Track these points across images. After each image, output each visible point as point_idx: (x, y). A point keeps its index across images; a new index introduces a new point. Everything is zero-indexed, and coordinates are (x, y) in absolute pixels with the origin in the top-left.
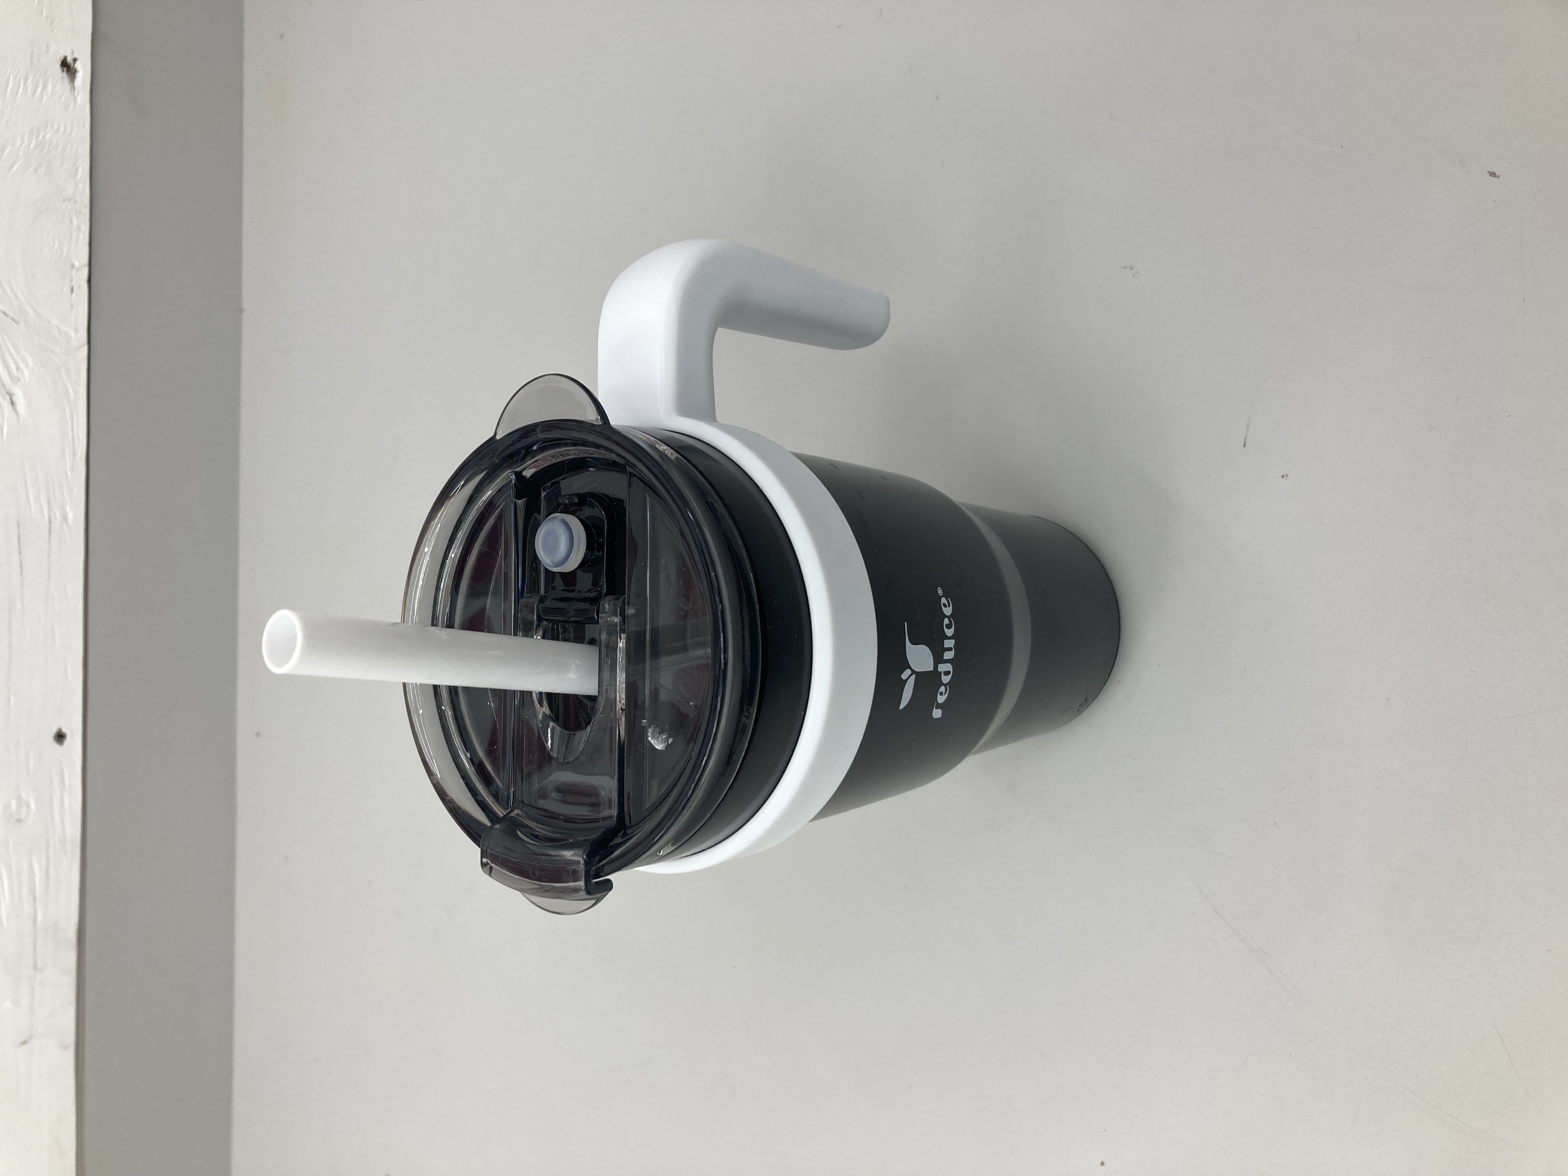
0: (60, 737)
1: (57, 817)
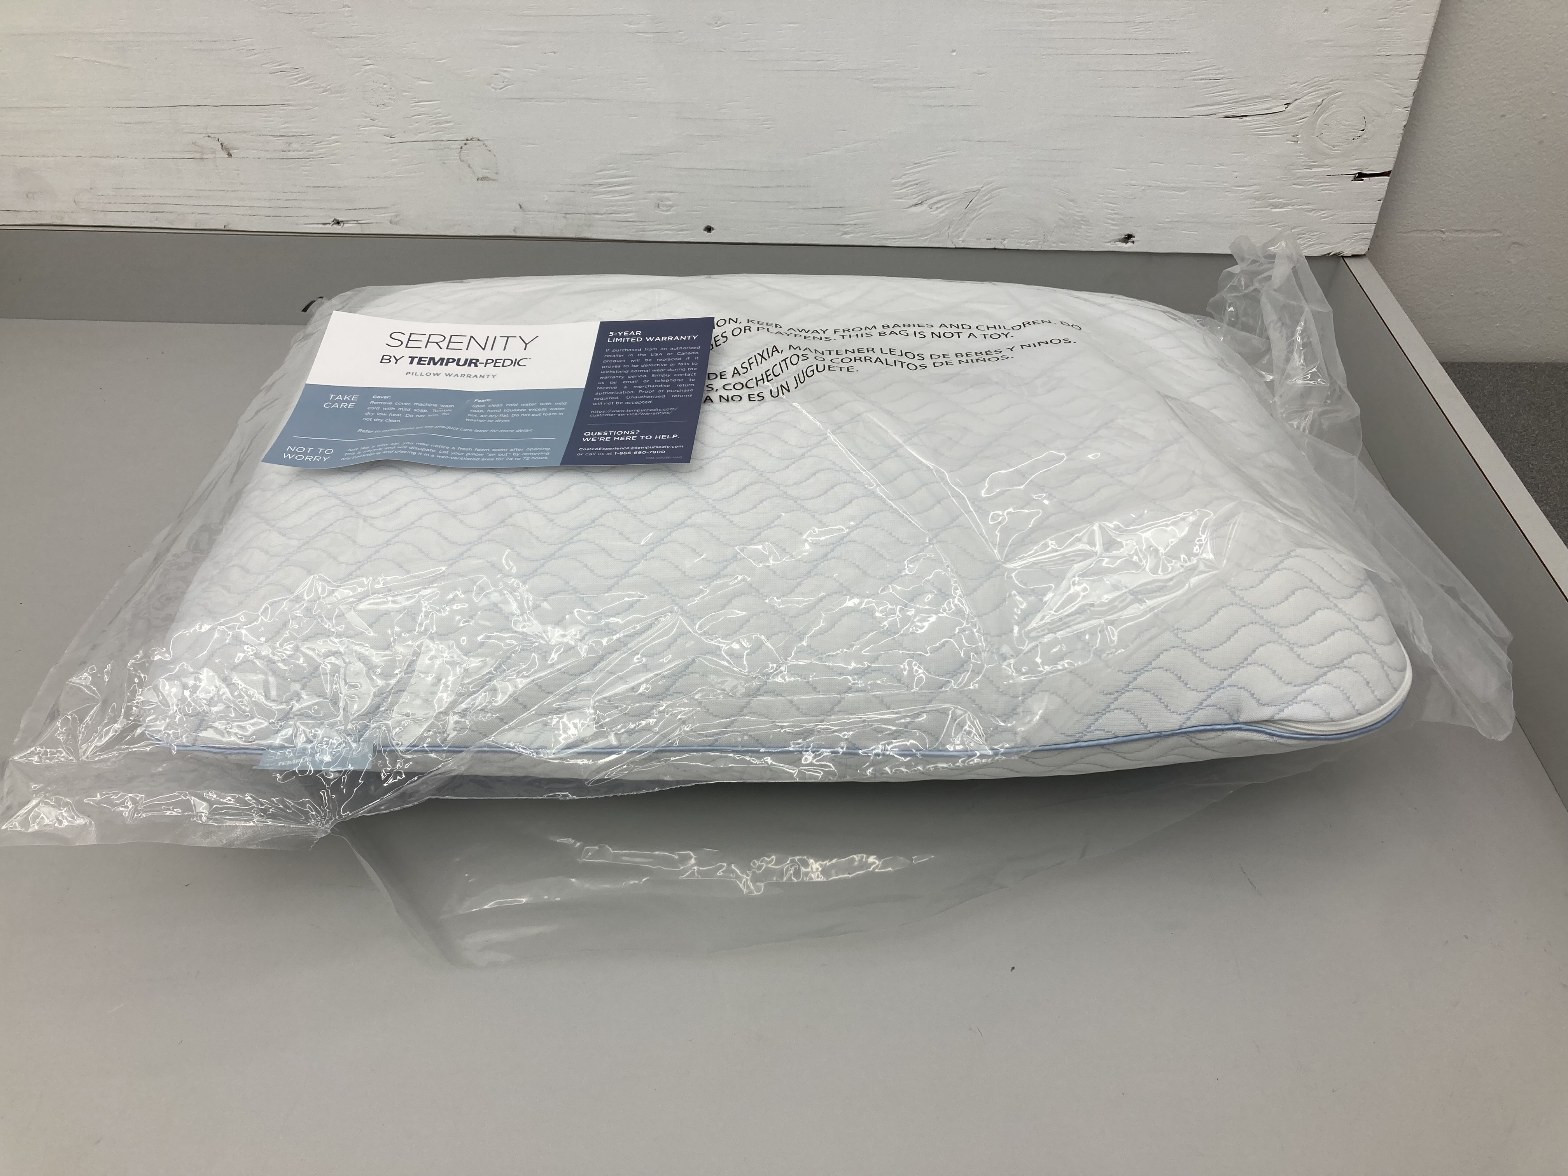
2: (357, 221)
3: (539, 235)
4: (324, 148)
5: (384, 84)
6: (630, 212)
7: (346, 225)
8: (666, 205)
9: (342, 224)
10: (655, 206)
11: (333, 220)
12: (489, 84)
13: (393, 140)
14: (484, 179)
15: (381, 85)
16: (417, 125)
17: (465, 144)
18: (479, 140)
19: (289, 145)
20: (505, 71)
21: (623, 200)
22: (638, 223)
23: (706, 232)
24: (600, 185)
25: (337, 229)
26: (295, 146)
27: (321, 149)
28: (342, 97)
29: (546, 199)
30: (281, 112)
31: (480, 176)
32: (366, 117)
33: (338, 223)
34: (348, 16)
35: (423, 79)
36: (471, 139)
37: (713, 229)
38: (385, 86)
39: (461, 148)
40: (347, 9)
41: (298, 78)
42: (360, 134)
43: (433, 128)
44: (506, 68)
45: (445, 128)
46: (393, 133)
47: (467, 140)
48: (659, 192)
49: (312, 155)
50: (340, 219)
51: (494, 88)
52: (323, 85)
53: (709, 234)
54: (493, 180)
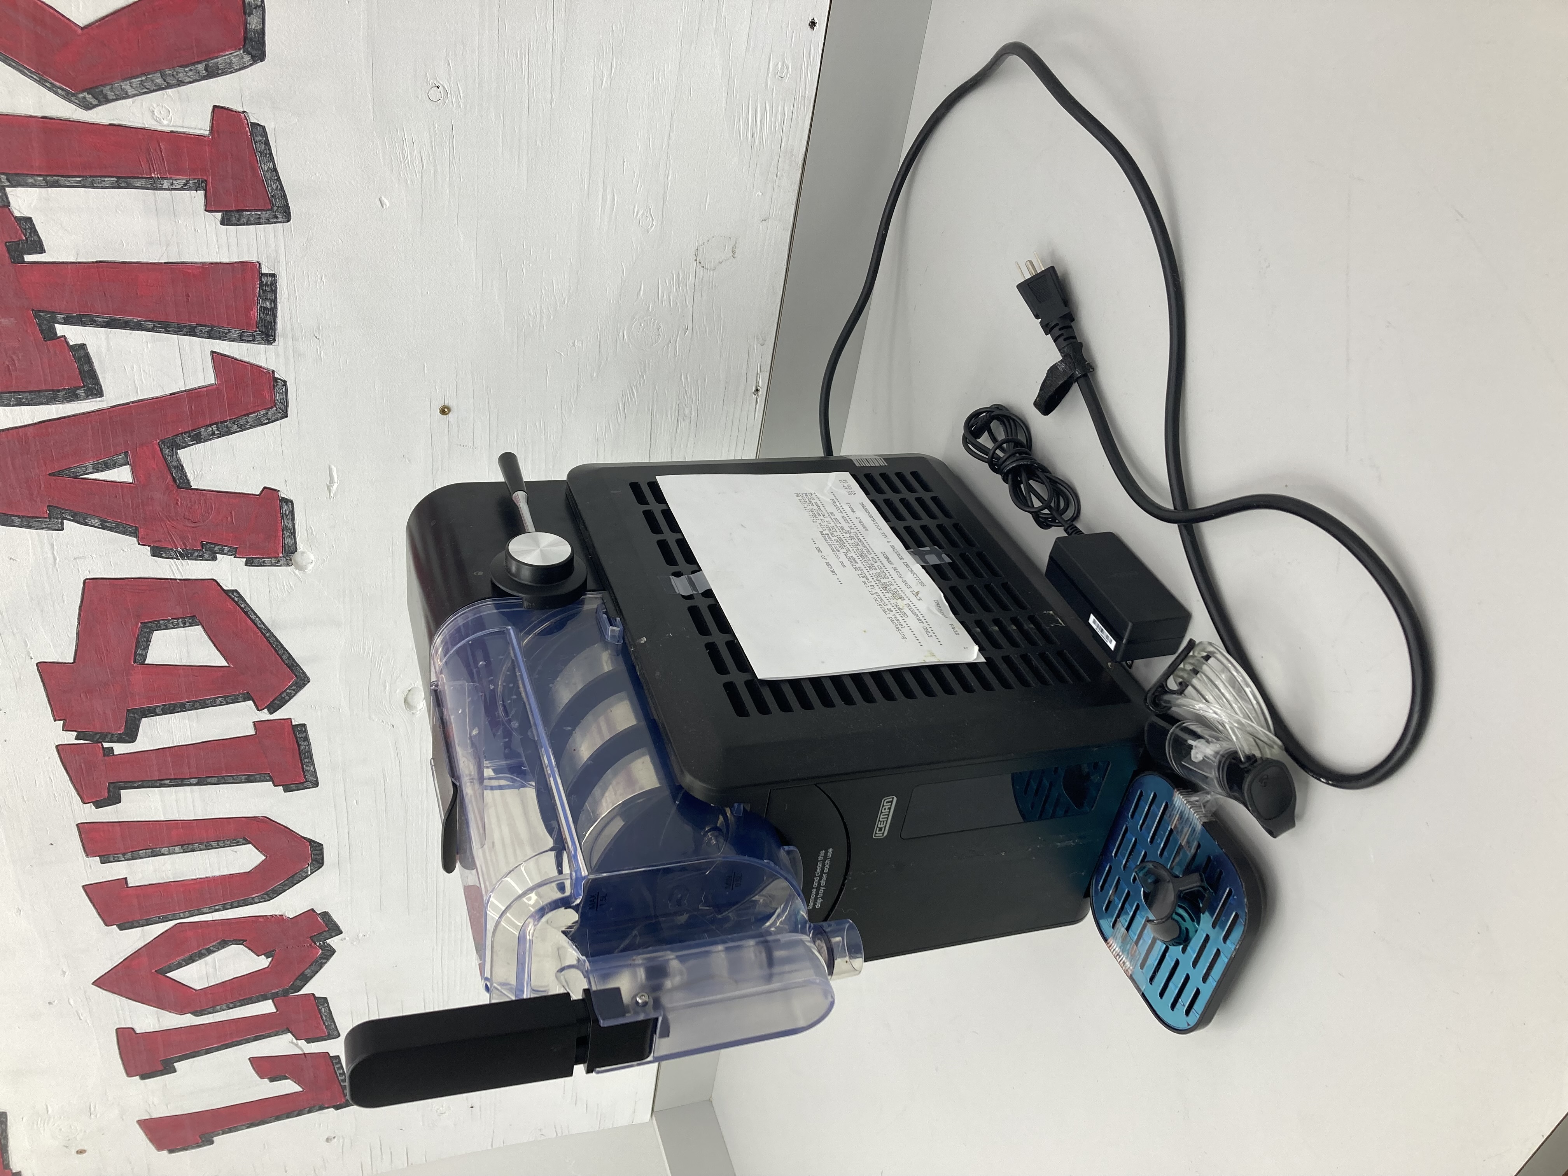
0: (813, 24)
1: (802, 79)
2: (757, 374)
3: (794, 206)
4: (691, 389)
5: (641, 325)
6: (784, 109)
7: (760, 384)
8: (781, 68)
9: (759, 388)
10: (781, 81)
11: (754, 395)
12: (648, 231)
13: (690, 328)
14: (734, 252)
15: (641, 329)
16: (678, 304)
17: (700, 263)
18: (697, 250)
19: (686, 416)
20: (637, 213)
21: (771, 115)
22: (796, 102)
23: (815, 28)
24: (753, 136)
25: (762, 392)
26: (687, 412)
27: (691, 391)
28: (649, 364)
29: (760, 194)
30: (657, 417)
31: (731, 254)
32: (668, 346)
33: (757, 390)
34: (582, 345)
35: (638, 289)
36: (696, 256)
37: (814, 19)
38: (642, 325)
39: (703, 267)
40: (576, 343)
41: (631, 397)
42: (682, 356)
43: (683, 290)
44: (634, 211)
45: (683, 277)
46: (684, 327)
47: (696, 260)
48: (768, 74)
49: (696, 400)
50: (754, 388)
51: (652, 226)
52: (638, 378)
53: (817, 25)
54: (736, 242)
